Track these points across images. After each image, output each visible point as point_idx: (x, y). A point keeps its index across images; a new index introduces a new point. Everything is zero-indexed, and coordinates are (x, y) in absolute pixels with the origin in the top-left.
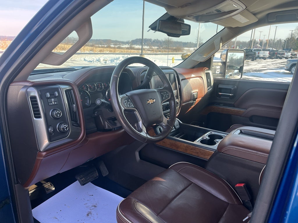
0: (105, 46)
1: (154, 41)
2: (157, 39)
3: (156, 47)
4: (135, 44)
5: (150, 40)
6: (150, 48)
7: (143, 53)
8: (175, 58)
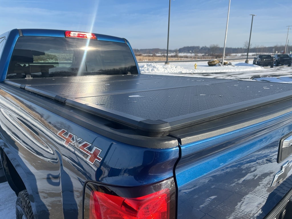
0: (151, 55)
1: (202, 48)
2: (205, 46)
3: (201, 55)
4: (182, 52)
5: (198, 47)
6: (195, 55)
7: (168, 61)
8: (196, 65)
